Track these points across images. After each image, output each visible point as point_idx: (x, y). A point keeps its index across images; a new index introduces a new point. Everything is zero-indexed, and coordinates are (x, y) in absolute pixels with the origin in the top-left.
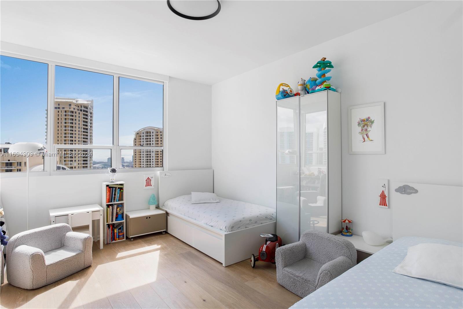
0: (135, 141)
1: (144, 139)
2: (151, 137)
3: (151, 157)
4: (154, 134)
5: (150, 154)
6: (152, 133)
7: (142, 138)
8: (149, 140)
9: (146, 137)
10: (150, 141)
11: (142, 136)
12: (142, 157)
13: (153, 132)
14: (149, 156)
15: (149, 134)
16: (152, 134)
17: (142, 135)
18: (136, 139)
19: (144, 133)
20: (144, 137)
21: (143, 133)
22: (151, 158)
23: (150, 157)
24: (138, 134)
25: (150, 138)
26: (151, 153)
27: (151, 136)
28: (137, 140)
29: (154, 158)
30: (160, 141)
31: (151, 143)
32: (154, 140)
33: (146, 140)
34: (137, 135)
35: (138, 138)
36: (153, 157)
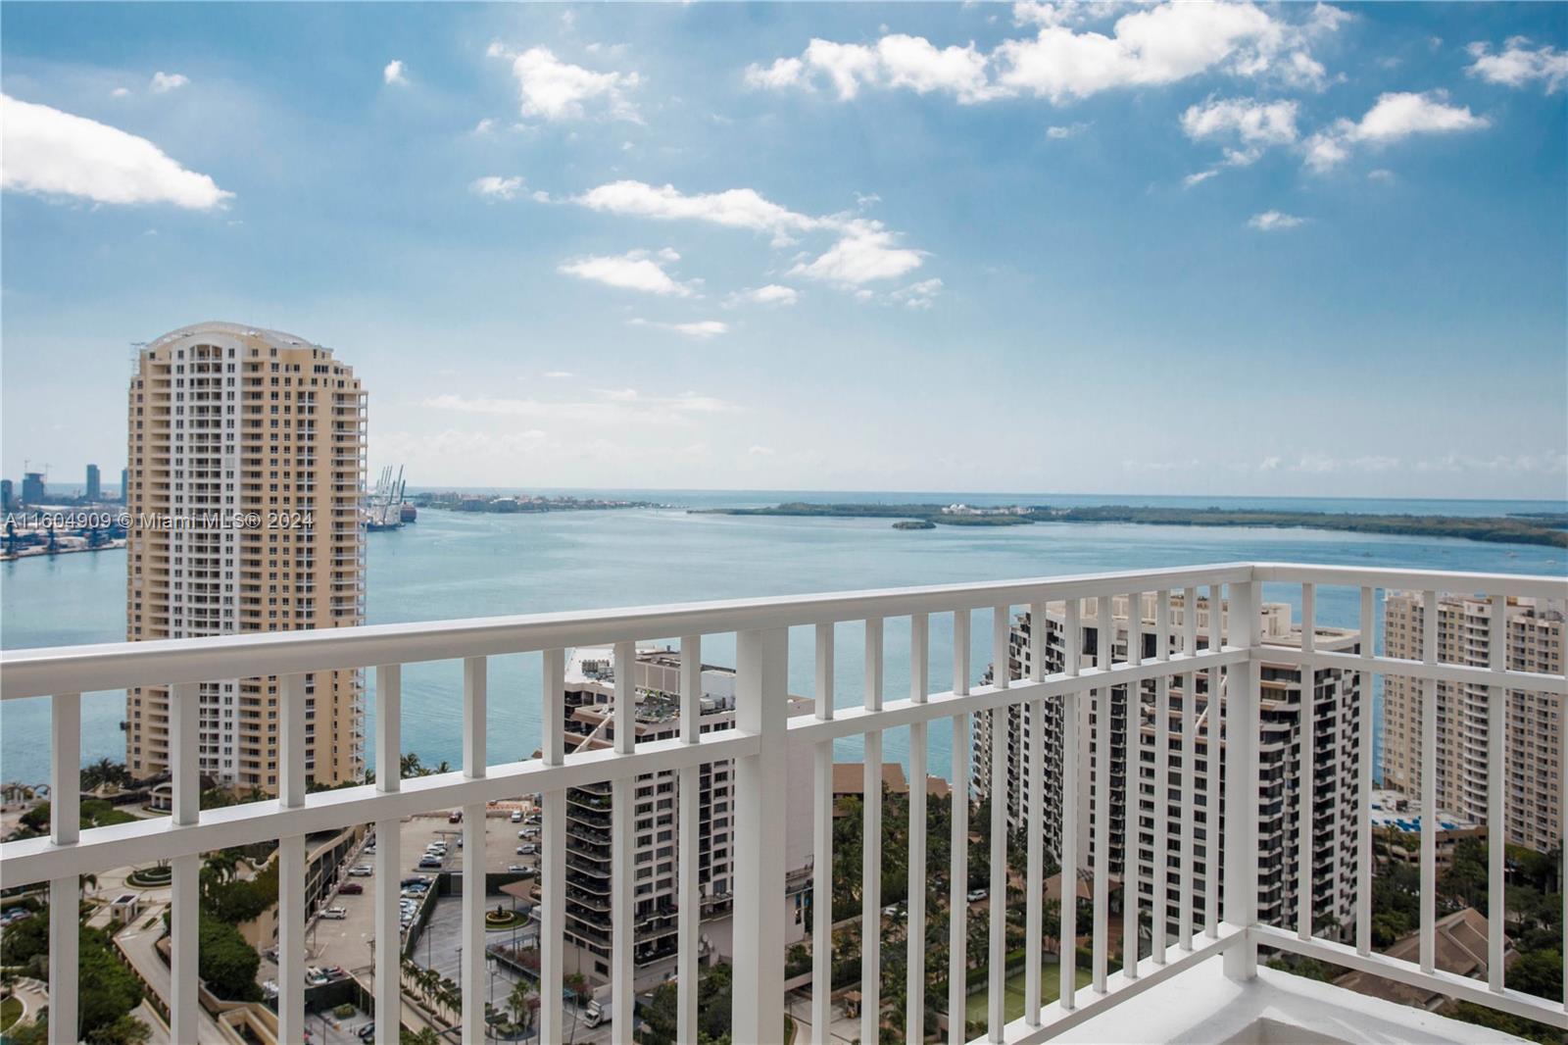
0: (136, 391)
1: (187, 383)
2: (225, 375)
3: (223, 475)
4: (238, 360)
5: (218, 461)
6: (225, 354)
7: (174, 376)
8: (211, 389)
9: (197, 376)
10: (218, 396)
11: (174, 369)
12: (173, 474)
13: (232, 353)
14: (210, 468)
15: (211, 360)
16: (225, 360)
17: (175, 362)
18: (140, 384)
19: (187, 354)
20: (187, 376)
21: (181, 354)
22: (223, 481)
23: (217, 475)
24: (152, 356)
25: (218, 382)
26: (223, 455)
27: (224, 368)
28: (150, 390)
29: (237, 481)
30: (267, 396)
31: (224, 403)
33: (196, 390)
34: (150, 363)
35: (152, 376)
36: (230, 474)
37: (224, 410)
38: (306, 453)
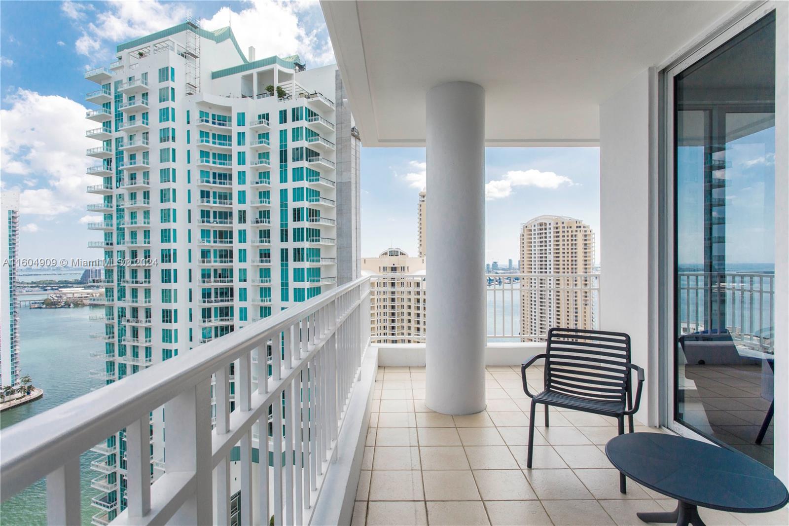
0: (522, 237)
1: (537, 234)
2: (548, 231)
3: (548, 261)
4: (552, 226)
5: (546, 257)
6: (548, 224)
7: (533, 232)
8: (544, 235)
9: (540, 232)
10: (546, 237)
11: (533, 230)
12: (533, 261)
13: (550, 224)
14: (544, 259)
15: (543, 227)
16: (548, 227)
17: (533, 228)
18: (523, 235)
19: (536, 226)
20: (536, 232)
21: (535, 226)
22: (548, 263)
23: (546, 261)
24: (526, 227)
25: (546, 233)
26: (548, 255)
27: (548, 229)
28: (526, 237)
29: (552, 263)
30: (561, 236)
31: (548, 240)
32: (552, 235)
33: (539, 236)
34: (526, 229)
35: (526, 233)
36: (550, 261)
37: (548, 242)
38: (574, 254)
